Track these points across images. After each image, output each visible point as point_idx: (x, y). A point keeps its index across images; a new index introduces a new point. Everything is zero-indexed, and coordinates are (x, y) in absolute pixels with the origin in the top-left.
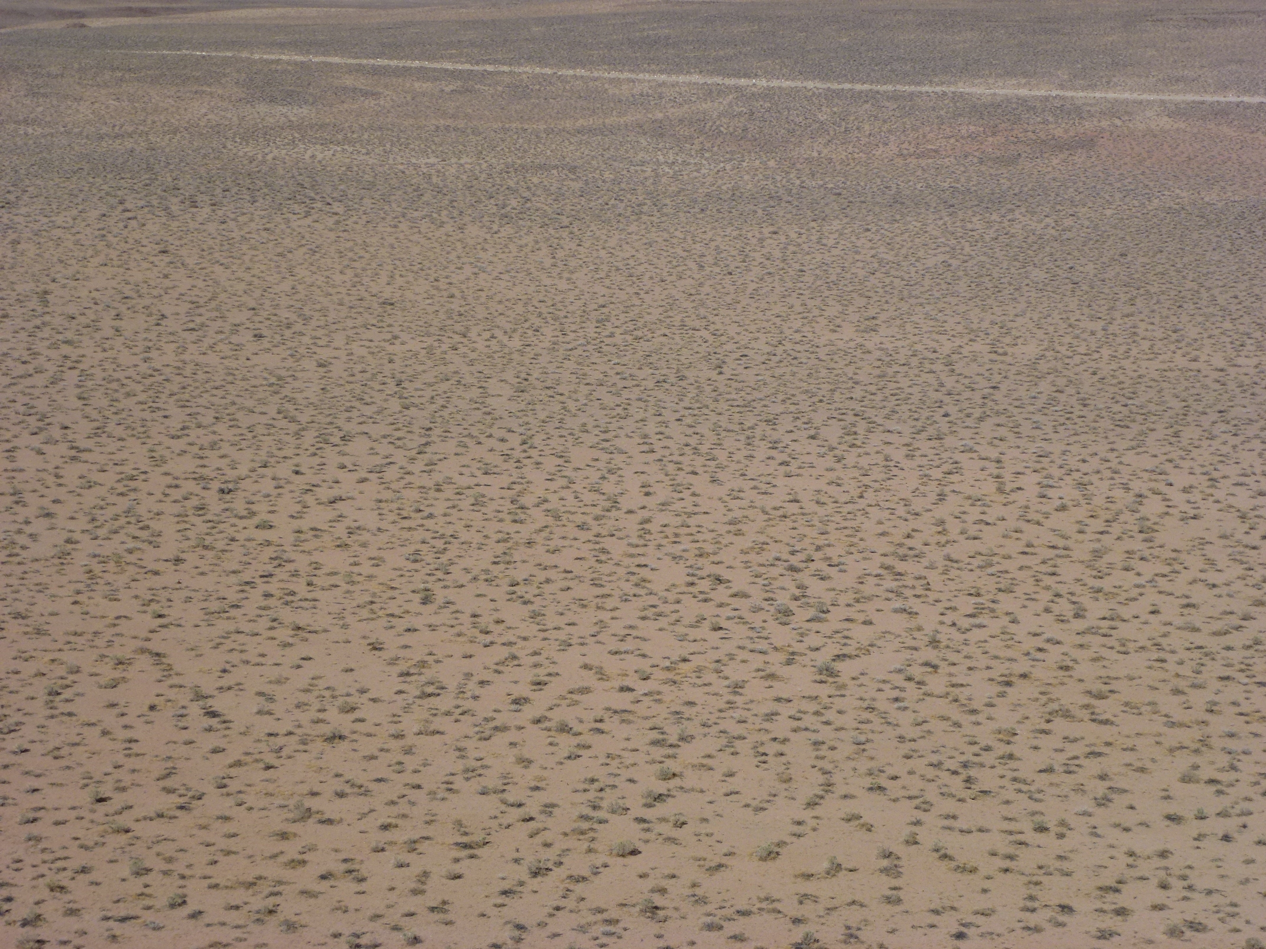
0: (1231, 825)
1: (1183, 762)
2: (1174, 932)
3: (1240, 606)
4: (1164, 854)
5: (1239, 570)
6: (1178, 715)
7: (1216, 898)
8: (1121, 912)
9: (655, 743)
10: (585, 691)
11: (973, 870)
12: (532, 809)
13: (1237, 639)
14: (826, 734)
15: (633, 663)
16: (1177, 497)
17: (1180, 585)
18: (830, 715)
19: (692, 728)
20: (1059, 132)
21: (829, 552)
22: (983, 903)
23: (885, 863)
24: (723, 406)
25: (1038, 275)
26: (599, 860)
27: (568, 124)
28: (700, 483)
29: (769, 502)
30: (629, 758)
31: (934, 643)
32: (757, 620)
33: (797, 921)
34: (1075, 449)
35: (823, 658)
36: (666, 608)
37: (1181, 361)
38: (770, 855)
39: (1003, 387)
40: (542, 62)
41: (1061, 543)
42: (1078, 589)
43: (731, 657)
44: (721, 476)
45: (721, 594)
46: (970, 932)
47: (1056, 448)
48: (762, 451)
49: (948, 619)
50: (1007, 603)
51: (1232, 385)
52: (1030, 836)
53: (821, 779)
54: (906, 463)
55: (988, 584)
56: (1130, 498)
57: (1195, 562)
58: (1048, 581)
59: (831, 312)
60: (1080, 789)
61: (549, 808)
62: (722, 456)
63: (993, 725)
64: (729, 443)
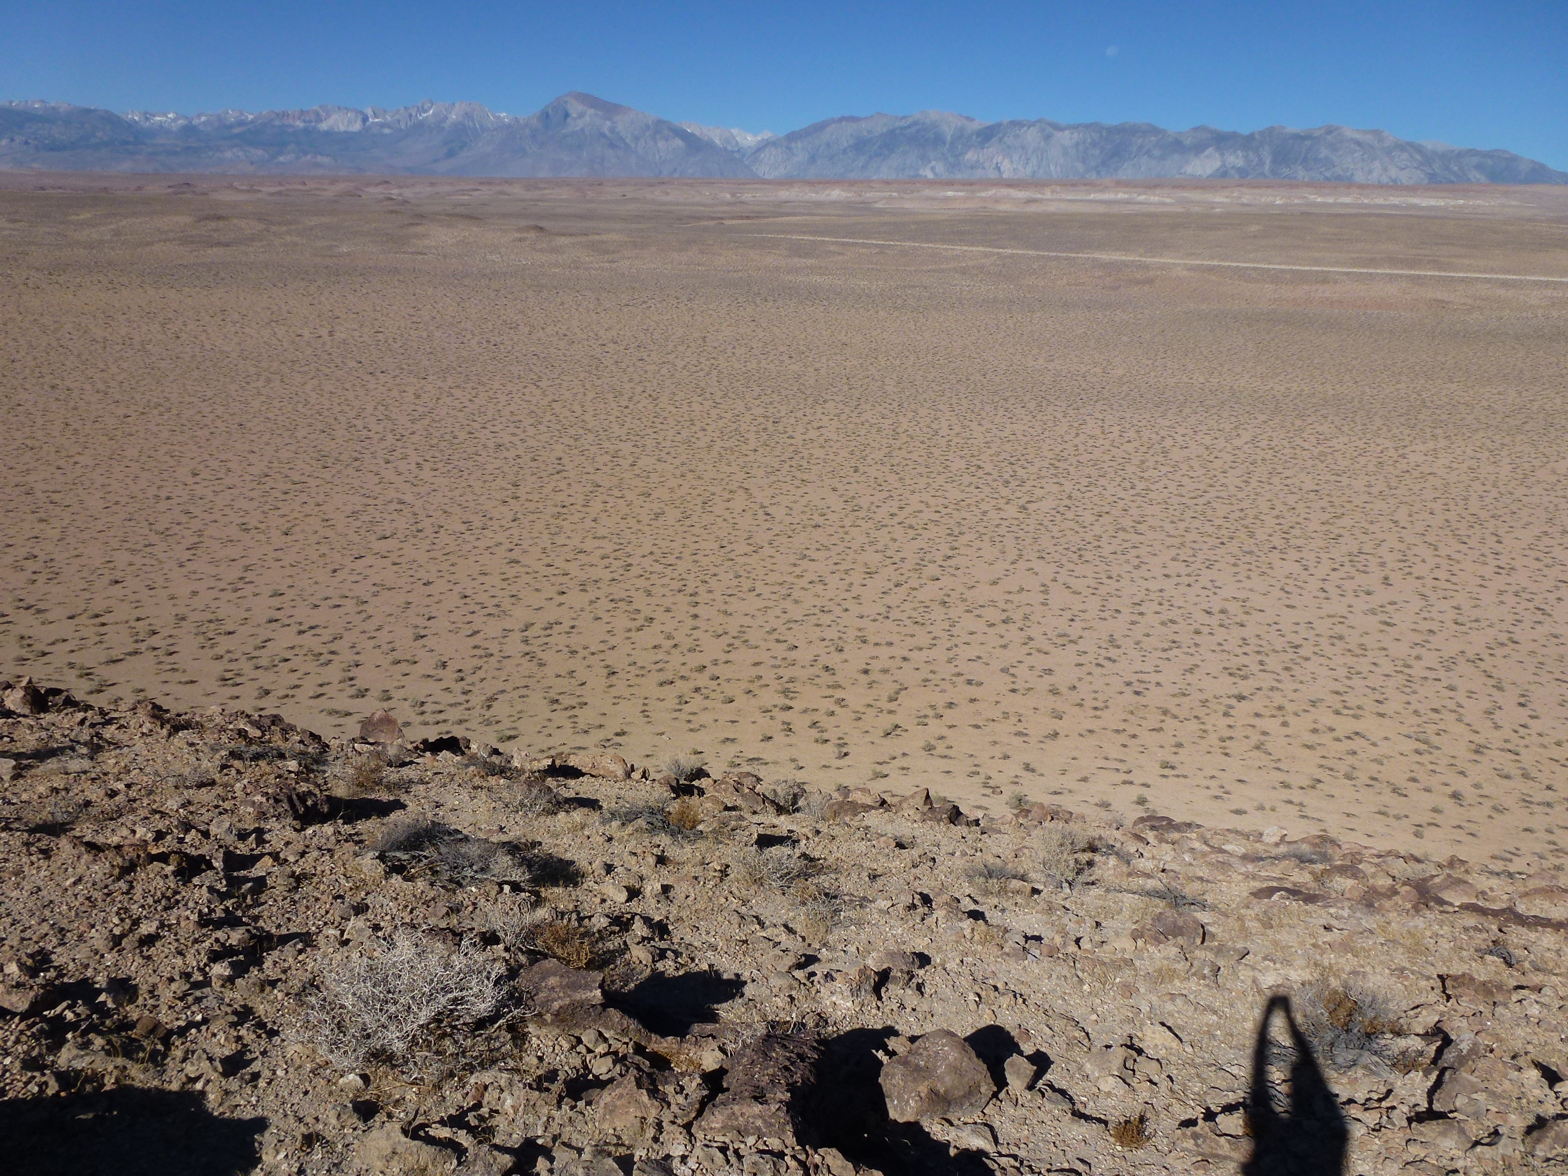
0: (1191, 580)
1: (1173, 552)
2: (1163, 624)
3: (1202, 487)
4: (1161, 591)
5: (1204, 471)
6: (1172, 533)
7: (1182, 610)
8: (1141, 614)
9: (949, 535)
10: (920, 512)
11: (1080, 593)
12: (896, 560)
13: (1201, 501)
14: (1021, 534)
15: (941, 501)
16: (1179, 438)
17: (1177, 476)
18: (1023, 526)
19: (964, 529)
20: (1138, 276)
21: (1027, 457)
22: (1083, 607)
23: (1042, 589)
24: (985, 392)
25: (1125, 339)
26: (923, 581)
27: (924, 268)
28: (974, 425)
29: (1003, 434)
30: (938, 540)
31: (1070, 497)
32: (995, 485)
33: (1004, 611)
34: (1136, 416)
35: (1022, 502)
36: (956, 478)
37: (1185, 379)
38: (994, 583)
39: (1107, 388)
40: (914, 241)
41: (1127, 456)
42: (1133, 476)
43: (983, 500)
44: (983, 422)
45: (980, 473)
46: (1076, 619)
47: (1128, 415)
48: (1001, 412)
49: (1076, 487)
50: (1102, 481)
51: (1207, 390)
52: (1105, 581)
53: (1018, 553)
54: (1063, 420)
55: (1094, 473)
56: (1159, 438)
57: (1184, 467)
58: (1121, 472)
59: (1034, 352)
60: (1127, 562)
61: (903, 560)
62: (984, 414)
63: (1093, 533)
64: (987, 408)
